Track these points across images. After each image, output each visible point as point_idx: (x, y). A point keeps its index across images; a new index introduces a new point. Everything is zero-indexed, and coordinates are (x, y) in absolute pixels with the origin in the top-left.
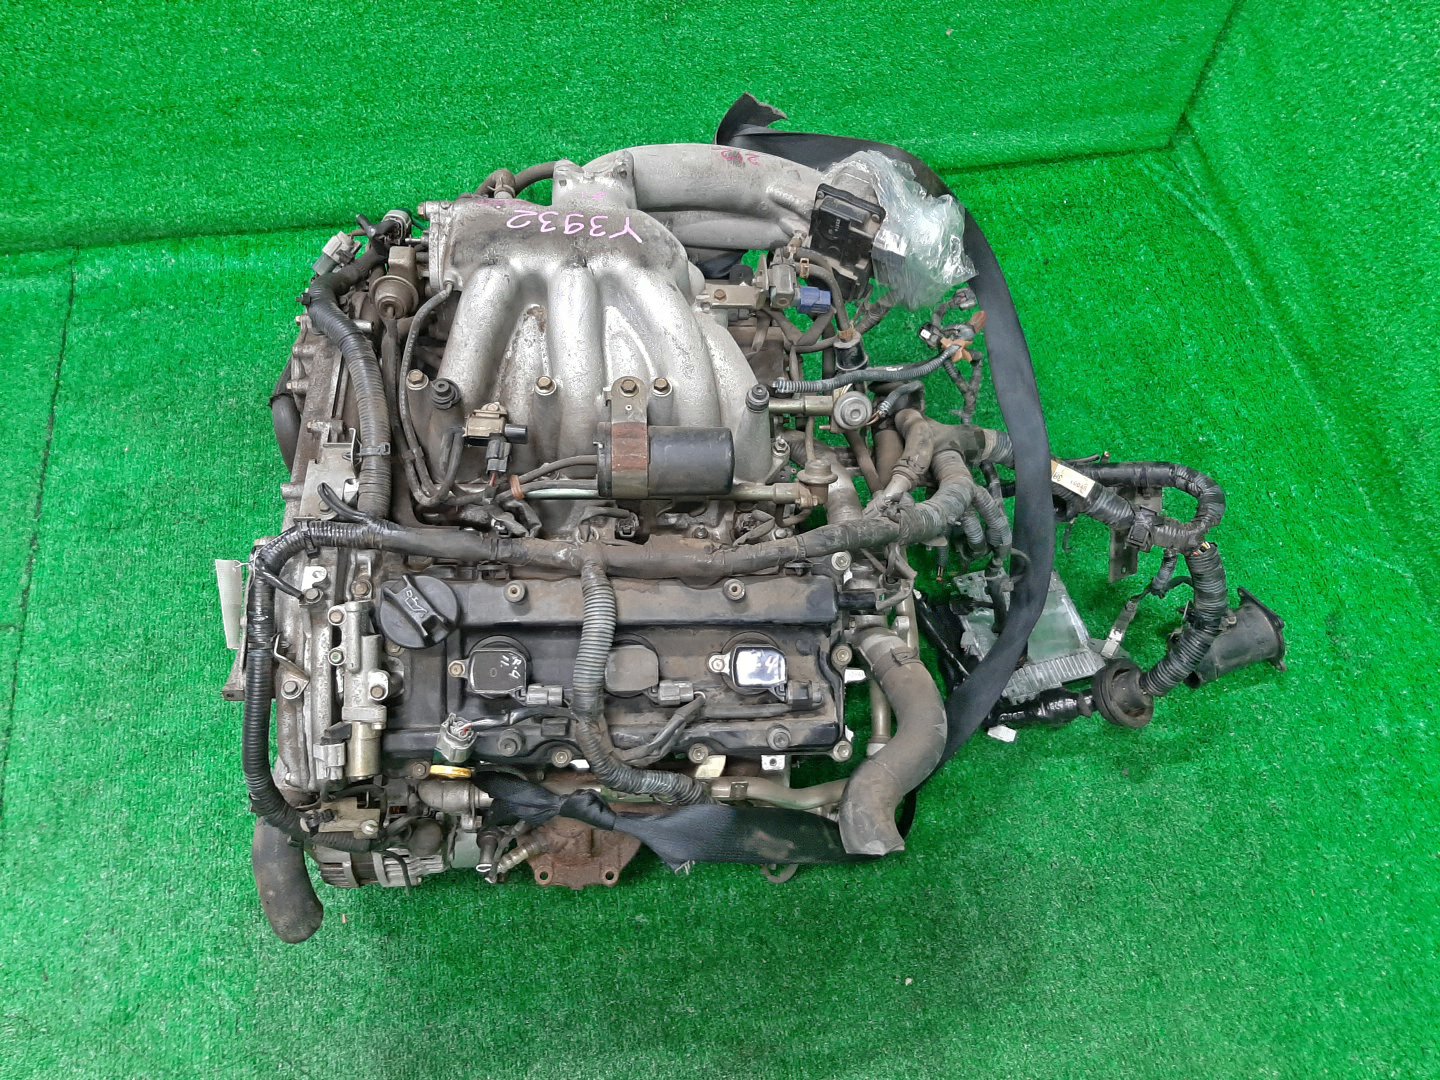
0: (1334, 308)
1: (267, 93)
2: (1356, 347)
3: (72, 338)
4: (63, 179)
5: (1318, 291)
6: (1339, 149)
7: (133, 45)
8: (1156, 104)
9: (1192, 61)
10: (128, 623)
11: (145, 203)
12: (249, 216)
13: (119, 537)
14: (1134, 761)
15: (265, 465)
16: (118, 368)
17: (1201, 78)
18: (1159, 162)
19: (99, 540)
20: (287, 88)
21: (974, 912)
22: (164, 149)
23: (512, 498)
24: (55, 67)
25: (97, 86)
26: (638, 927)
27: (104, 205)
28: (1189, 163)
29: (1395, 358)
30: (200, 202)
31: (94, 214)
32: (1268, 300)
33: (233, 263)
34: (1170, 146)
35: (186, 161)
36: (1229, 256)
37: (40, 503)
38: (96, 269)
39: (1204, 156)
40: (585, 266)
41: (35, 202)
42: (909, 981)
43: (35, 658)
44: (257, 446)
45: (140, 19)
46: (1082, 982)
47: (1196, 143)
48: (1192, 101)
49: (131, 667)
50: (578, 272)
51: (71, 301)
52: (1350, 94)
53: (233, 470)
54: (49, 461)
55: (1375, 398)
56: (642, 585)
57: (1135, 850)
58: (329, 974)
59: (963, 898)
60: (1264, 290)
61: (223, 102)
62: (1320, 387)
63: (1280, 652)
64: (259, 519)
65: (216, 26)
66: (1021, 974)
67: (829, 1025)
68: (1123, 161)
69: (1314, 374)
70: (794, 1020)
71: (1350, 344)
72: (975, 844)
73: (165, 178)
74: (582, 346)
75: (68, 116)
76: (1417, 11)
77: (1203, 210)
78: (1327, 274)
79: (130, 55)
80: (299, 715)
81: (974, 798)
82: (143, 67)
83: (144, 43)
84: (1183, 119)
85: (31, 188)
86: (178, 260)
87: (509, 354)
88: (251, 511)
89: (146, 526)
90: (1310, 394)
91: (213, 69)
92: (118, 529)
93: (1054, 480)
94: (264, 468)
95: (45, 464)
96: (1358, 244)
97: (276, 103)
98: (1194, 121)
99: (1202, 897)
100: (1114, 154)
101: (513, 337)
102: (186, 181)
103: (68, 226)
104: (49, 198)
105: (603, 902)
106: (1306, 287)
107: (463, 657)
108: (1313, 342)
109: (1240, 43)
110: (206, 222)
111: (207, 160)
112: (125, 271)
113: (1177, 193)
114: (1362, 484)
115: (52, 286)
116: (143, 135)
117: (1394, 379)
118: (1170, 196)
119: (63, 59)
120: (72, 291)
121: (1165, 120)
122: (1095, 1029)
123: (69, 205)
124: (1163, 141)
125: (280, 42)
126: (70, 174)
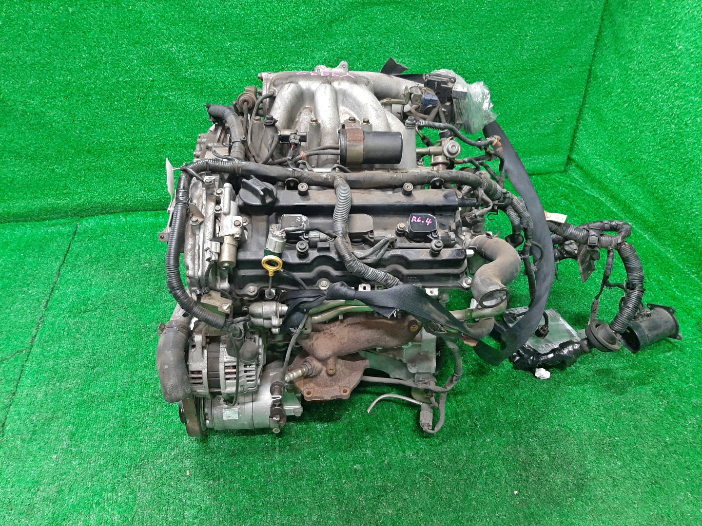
0: (657, 198)
1: (177, 142)
2: (672, 209)
3: (73, 246)
4: (80, 183)
5: (648, 196)
6: (641, 132)
7: (122, 119)
8: (555, 150)
9: (569, 128)
10: (84, 348)
11: (116, 194)
12: (161, 201)
13: (85, 315)
14: (615, 386)
15: (160, 287)
16: (93, 255)
17: (574, 138)
18: (563, 176)
19: (75, 317)
20: (186, 140)
21: (546, 457)
22: (128, 168)
23: (301, 159)
24: (88, 128)
25: (104, 138)
26: (356, 471)
27: (98, 195)
28: (575, 174)
29: (691, 203)
30: (141, 195)
31: (91, 200)
32: (625, 213)
33: (151, 220)
34: (565, 171)
35: (137, 175)
36: (603, 203)
37: (47, 304)
38: (89, 223)
39: (581, 168)
40: (331, 84)
41: (65, 194)
42: (516, 492)
43: (34, 363)
44: (157, 280)
45: (128, 107)
46: (616, 488)
47: (577, 166)
48: (571, 149)
49: (83, 365)
50: (328, 86)
51: (75, 235)
52: (640, 109)
53: (144, 289)
54: (55, 288)
55: (688, 226)
56: (362, 191)
57: (629, 425)
58: (177, 501)
59: (538, 451)
60: (622, 210)
61: (158, 146)
62: (660, 239)
63: (677, 327)
64: (155, 307)
65: (159, 111)
66: (580, 487)
67: (473, 517)
68: (547, 176)
69: (656, 234)
70: (452, 516)
71: (669, 209)
72: (540, 425)
73: (126, 183)
74: (330, 108)
75: (89, 152)
76: (659, 66)
77: (586, 189)
78: (649, 185)
79: (120, 123)
80: (197, 237)
81: (534, 405)
82: (126, 129)
83: (129, 118)
84: (569, 158)
85: (66, 187)
86: (126, 220)
87: (297, 120)
88: (151, 304)
89: (98, 311)
90: (657, 244)
91: (155, 131)
92: (84, 312)
93: (547, 219)
94: (159, 288)
95: (53, 289)
96: (660, 165)
97: (180, 147)
98: (574, 156)
99: (671, 445)
100: (541, 174)
101: (299, 114)
102: (136, 184)
103: (78, 205)
104: (72, 192)
105: (335, 460)
106: (642, 197)
107: (277, 223)
108: (651, 219)
109: (588, 116)
110: (141, 204)
111: (146, 174)
112: (101, 224)
113: (573, 184)
114: (693, 274)
115: (66, 229)
116: (120, 161)
117: (694, 213)
118: (570, 185)
119: (92, 125)
120: (75, 231)
121: (562, 158)
122: (631, 514)
123: (81, 195)
124: (563, 169)
125: (186, 119)
126: (84, 180)
